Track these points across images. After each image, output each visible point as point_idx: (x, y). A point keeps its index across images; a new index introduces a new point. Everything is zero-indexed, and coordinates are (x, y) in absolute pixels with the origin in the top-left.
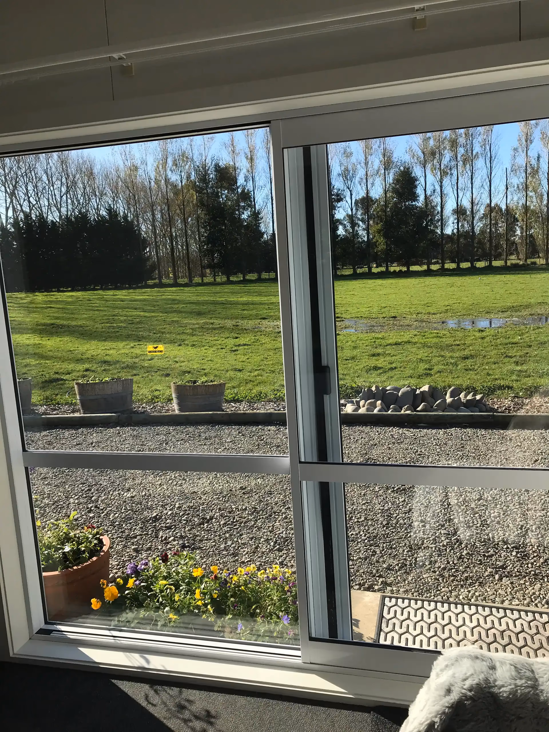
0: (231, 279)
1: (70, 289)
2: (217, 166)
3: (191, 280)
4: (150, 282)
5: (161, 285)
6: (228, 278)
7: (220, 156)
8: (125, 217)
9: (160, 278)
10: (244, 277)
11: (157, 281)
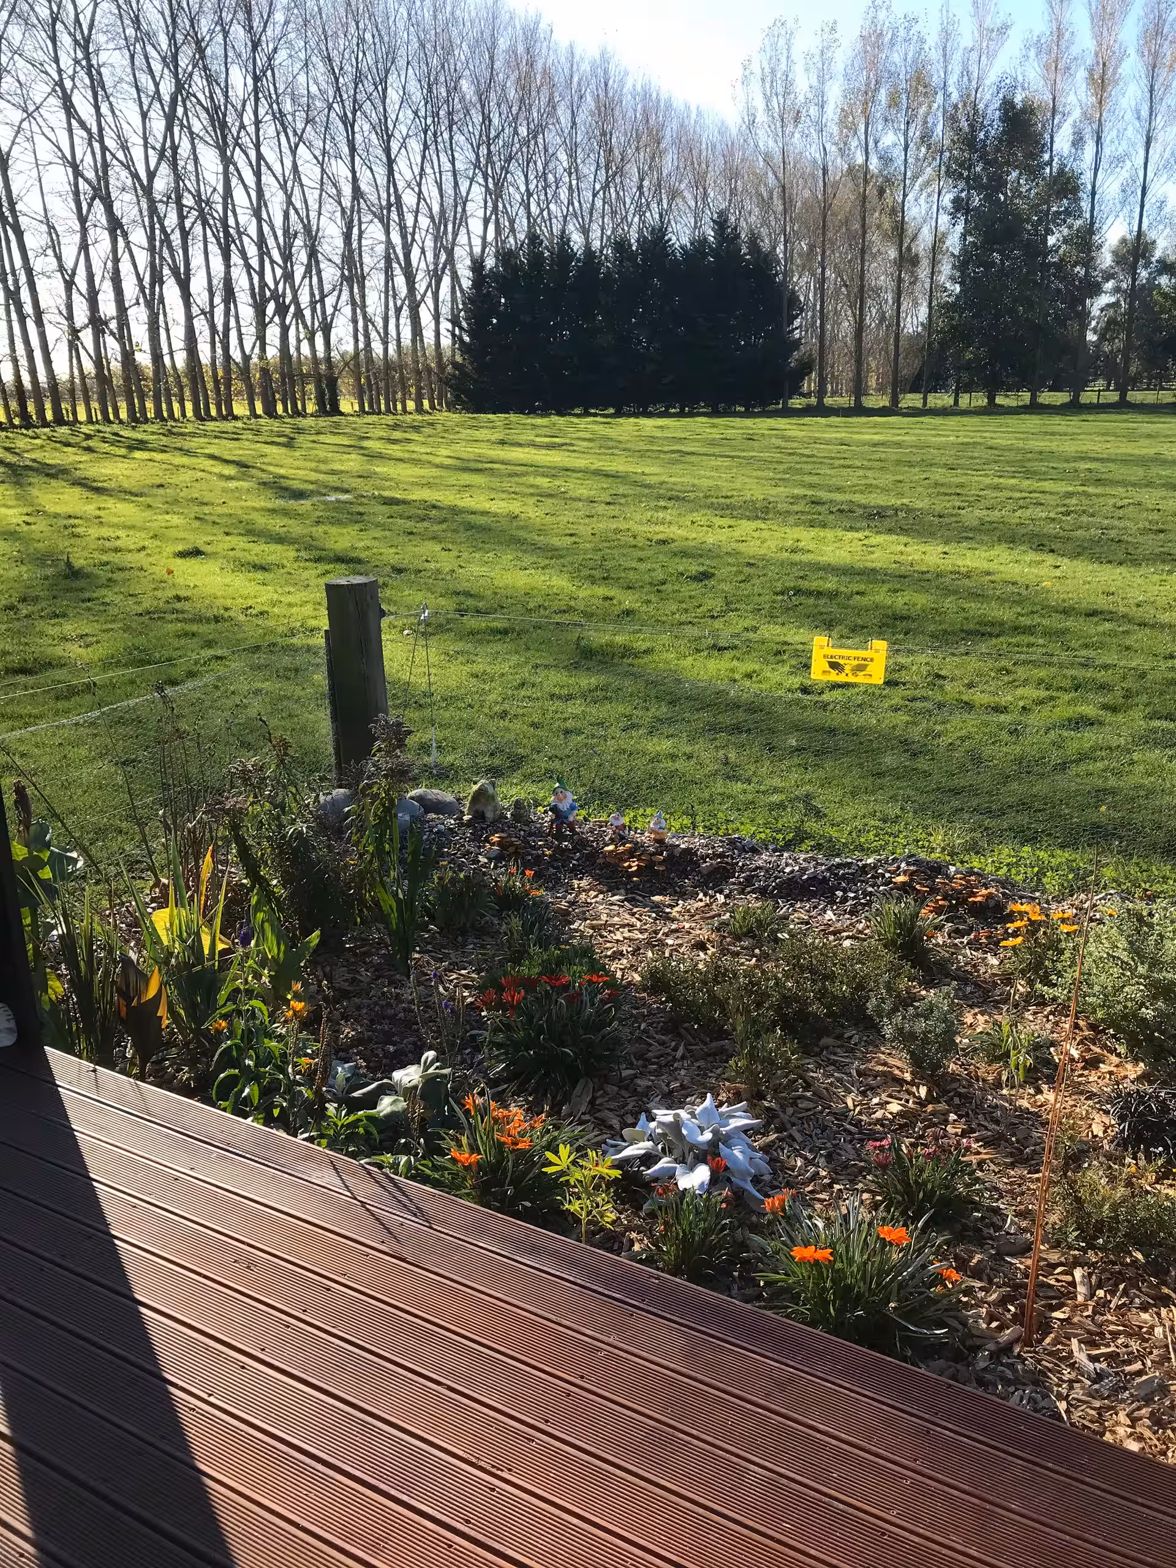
0: (999, 400)
1: (612, 411)
2: (1007, 105)
3: (895, 401)
4: (796, 402)
5: (821, 411)
6: (991, 399)
7: (1020, 78)
8: (754, 240)
9: (821, 393)
10: (1034, 397)
11: (813, 400)
